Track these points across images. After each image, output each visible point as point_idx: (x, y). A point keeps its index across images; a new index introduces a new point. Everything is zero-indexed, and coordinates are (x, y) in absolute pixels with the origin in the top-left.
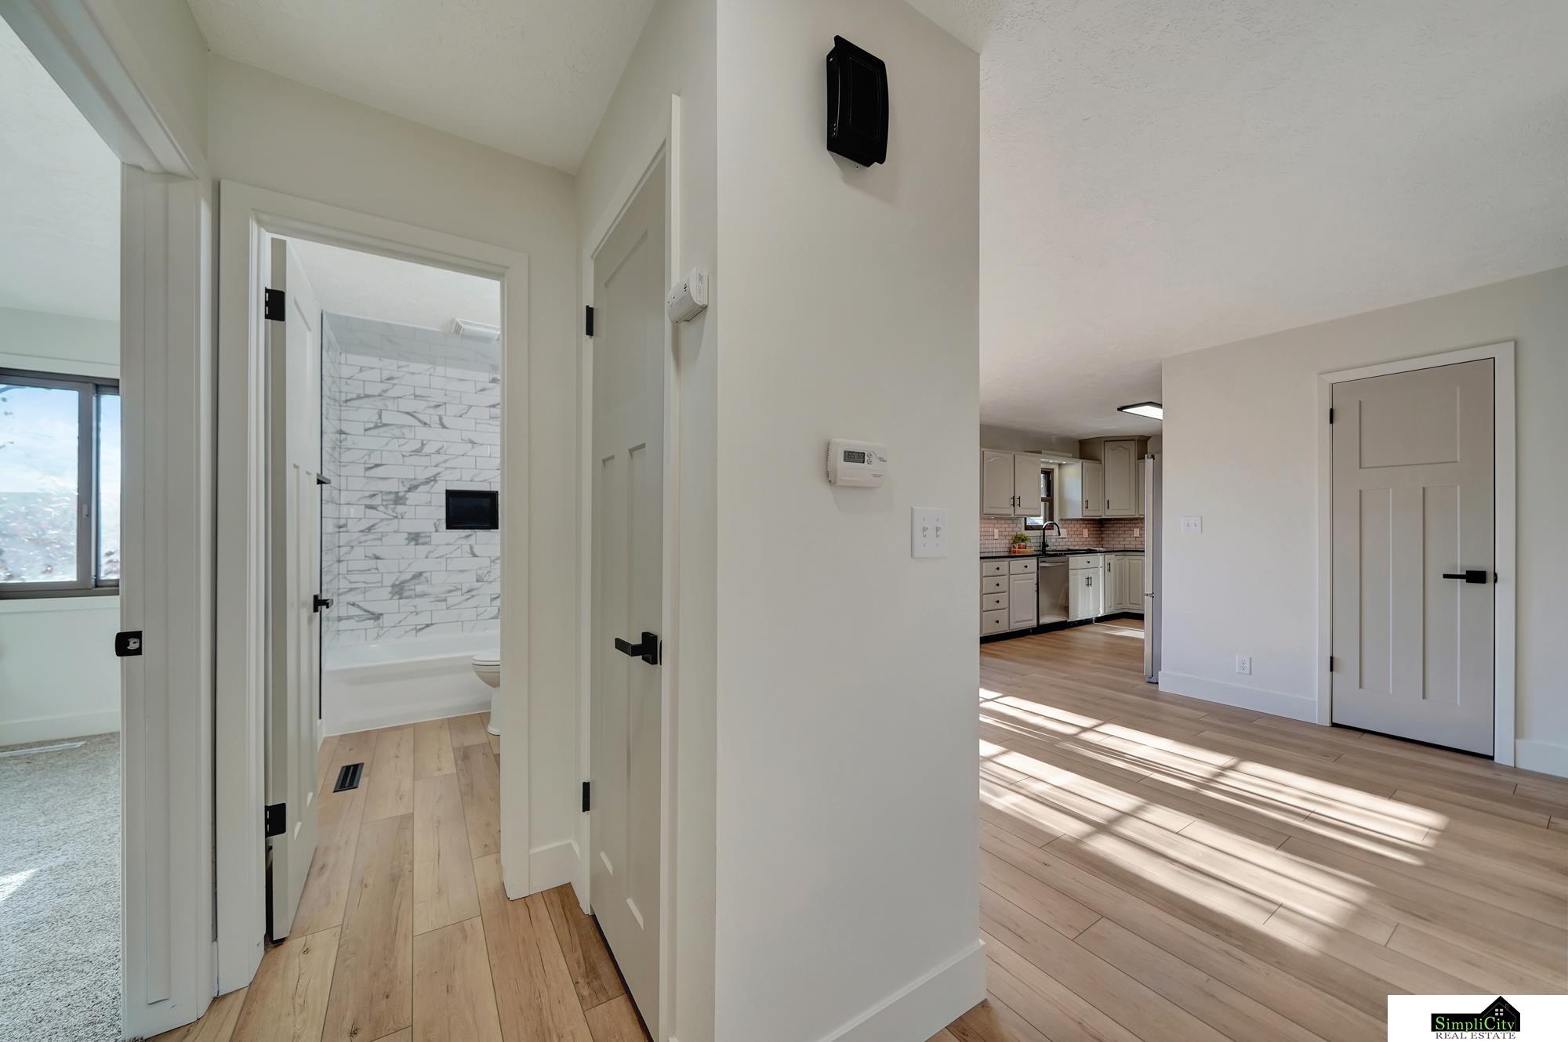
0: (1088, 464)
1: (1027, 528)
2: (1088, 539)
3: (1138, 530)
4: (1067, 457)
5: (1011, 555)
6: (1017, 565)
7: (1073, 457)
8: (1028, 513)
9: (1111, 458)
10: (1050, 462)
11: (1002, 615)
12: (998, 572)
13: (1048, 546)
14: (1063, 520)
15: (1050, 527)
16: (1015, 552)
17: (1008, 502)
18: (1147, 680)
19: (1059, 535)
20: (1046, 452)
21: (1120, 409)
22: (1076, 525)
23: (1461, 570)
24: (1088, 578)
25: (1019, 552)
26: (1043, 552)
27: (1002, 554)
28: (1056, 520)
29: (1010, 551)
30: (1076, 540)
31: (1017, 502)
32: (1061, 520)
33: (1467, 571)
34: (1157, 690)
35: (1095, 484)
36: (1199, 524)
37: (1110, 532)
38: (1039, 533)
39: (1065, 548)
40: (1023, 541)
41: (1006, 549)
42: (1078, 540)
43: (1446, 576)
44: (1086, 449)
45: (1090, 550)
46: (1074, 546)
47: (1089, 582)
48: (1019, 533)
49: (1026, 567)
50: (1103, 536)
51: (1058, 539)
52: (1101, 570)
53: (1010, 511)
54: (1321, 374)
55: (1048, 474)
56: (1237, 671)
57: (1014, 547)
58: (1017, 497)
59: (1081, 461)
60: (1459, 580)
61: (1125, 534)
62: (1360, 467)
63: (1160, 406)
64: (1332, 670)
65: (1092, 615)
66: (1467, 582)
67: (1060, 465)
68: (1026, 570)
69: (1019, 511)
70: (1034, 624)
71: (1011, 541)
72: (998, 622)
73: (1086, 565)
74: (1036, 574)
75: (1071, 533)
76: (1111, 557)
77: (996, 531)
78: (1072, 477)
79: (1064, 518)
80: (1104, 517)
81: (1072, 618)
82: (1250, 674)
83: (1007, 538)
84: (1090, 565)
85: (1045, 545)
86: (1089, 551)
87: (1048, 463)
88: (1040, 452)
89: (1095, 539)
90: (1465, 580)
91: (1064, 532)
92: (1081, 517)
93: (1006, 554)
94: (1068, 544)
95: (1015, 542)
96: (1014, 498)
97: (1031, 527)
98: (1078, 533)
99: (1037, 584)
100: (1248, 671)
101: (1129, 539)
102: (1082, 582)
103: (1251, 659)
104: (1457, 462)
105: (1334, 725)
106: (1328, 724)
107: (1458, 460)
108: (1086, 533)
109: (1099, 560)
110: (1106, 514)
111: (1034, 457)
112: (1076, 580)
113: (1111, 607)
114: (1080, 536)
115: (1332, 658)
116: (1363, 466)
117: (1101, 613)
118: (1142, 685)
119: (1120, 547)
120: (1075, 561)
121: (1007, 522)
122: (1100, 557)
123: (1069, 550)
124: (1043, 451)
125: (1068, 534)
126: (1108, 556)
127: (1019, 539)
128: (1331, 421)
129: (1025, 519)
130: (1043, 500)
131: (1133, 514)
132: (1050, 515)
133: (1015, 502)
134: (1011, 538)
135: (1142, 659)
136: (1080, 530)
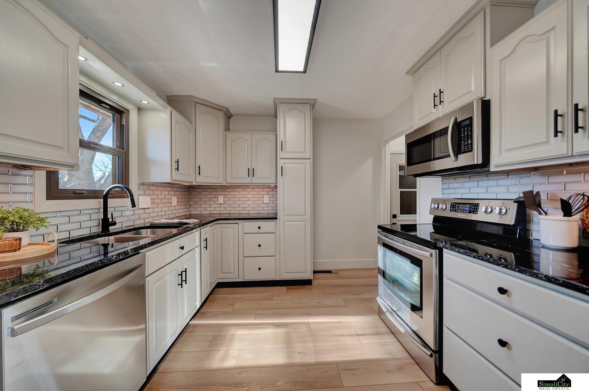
0: (179, 117)
2: (177, 208)
3: (222, 197)
14: (143, 186)
19: (134, 204)
22: (164, 193)
28: (133, 185)
30: (164, 209)
32: (140, 185)
37: (197, 200)
39: (146, 223)
42: (167, 209)
46: (162, 217)
50: (191, 203)
51: (132, 212)
52: (197, 250)
61: (210, 201)
67: (139, 107)
75: (156, 201)
79: (146, 181)
80: (195, 183)
89: (183, 207)
91: (143, 201)
98: (165, 201)
101: (214, 206)
108: (174, 200)
110: (198, 181)
114: (168, 205)
122: (196, 233)
125: (150, 204)
126: (204, 229)
131: (222, 182)
136: (168, 197)
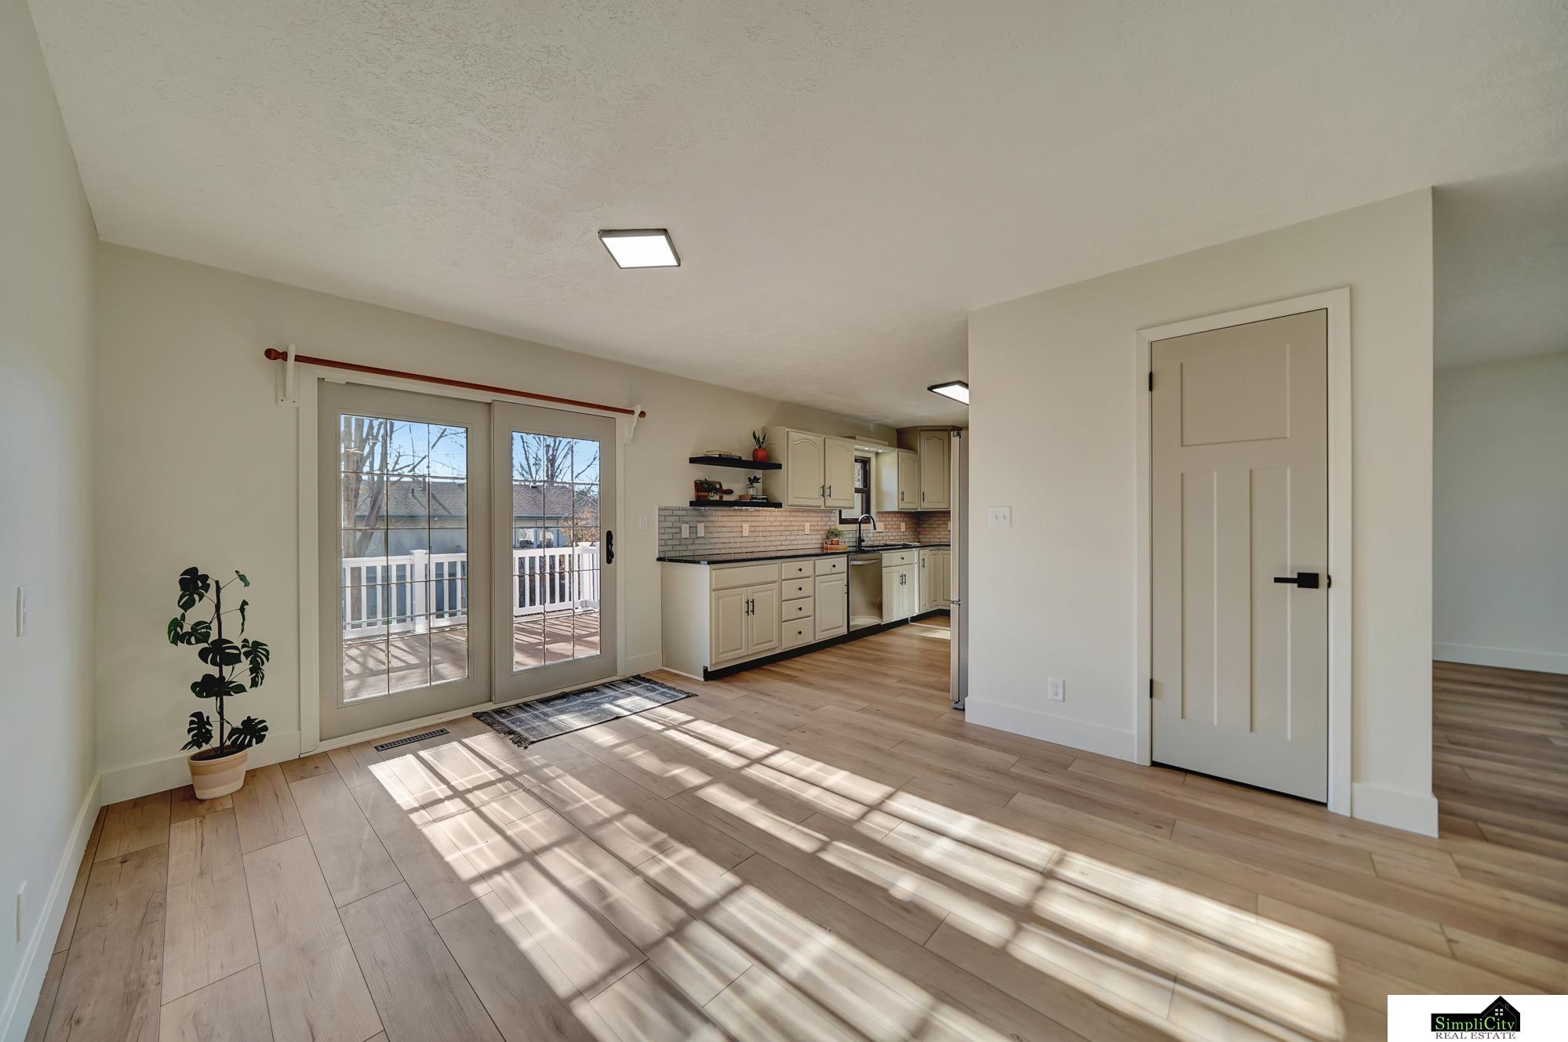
0: (904, 453)
1: (843, 521)
2: (906, 533)
3: (945, 524)
4: (882, 444)
5: (824, 553)
6: (824, 564)
7: (889, 446)
8: (842, 505)
9: (926, 447)
10: (866, 449)
11: (805, 625)
12: (800, 574)
13: (864, 541)
14: (881, 513)
15: (867, 520)
16: (827, 549)
17: (818, 492)
18: (954, 705)
19: (875, 529)
20: (861, 438)
21: (931, 389)
22: (893, 519)
23: (1292, 572)
24: (902, 576)
25: (830, 549)
26: (860, 548)
27: (813, 552)
28: (873, 513)
29: (822, 548)
30: (893, 534)
31: (827, 492)
32: (878, 513)
33: (1299, 574)
34: (963, 721)
35: (912, 476)
36: (1008, 517)
37: (926, 526)
38: (855, 527)
39: (882, 543)
40: (836, 535)
41: (819, 546)
42: (895, 534)
43: (1277, 580)
44: (903, 438)
45: (905, 545)
46: (892, 540)
47: (903, 580)
48: (832, 527)
49: (834, 566)
50: (920, 529)
51: (873, 534)
52: (916, 566)
53: (820, 502)
54: (1140, 329)
55: (865, 462)
56: (1049, 698)
57: (826, 543)
58: (827, 486)
59: (897, 450)
60: (1289, 585)
61: (939, 527)
62: (1182, 445)
63: (966, 385)
64: (1151, 696)
65: (907, 615)
66: (1299, 586)
67: (877, 454)
68: (835, 570)
69: (830, 502)
70: (843, 631)
71: (824, 536)
72: (800, 633)
73: (900, 562)
74: (846, 574)
75: (888, 527)
76: (926, 552)
77: (807, 525)
78: (888, 467)
79: (880, 511)
80: (919, 510)
81: (886, 620)
82: (1064, 701)
83: (820, 532)
84: (904, 562)
85: (860, 540)
86: (905, 547)
87: (864, 451)
88: (854, 438)
89: (912, 533)
90: (1296, 585)
91: (880, 526)
92: (896, 510)
93: (818, 551)
94: (885, 538)
95: (828, 538)
96: (823, 487)
97: (846, 520)
98: (895, 526)
99: (848, 585)
100: (1060, 697)
101: (944, 533)
102: (896, 580)
103: (1064, 682)
104: (1286, 438)
105: (1154, 764)
106: (1148, 764)
107: (1288, 436)
108: (903, 526)
109: (913, 555)
110: (923, 506)
111: (848, 443)
112: (891, 579)
113: (925, 605)
114: (898, 530)
115: (1151, 681)
116: (1184, 443)
117: (916, 613)
118: (948, 714)
119: (935, 541)
120: (888, 558)
121: (820, 515)
122: (915, 552)
123: (885, 545)
124: (857, 437)
125: (886, 528)
126: (923, 552)
127: (832, 534)
128: (1151, 389)
129: (840, 512)
130: (857, 491)
131: (941, 507)
132: (867, 508)
133: (825, 491)
134: (823, 532)
135: (947, 671)
136: (897, 523)
